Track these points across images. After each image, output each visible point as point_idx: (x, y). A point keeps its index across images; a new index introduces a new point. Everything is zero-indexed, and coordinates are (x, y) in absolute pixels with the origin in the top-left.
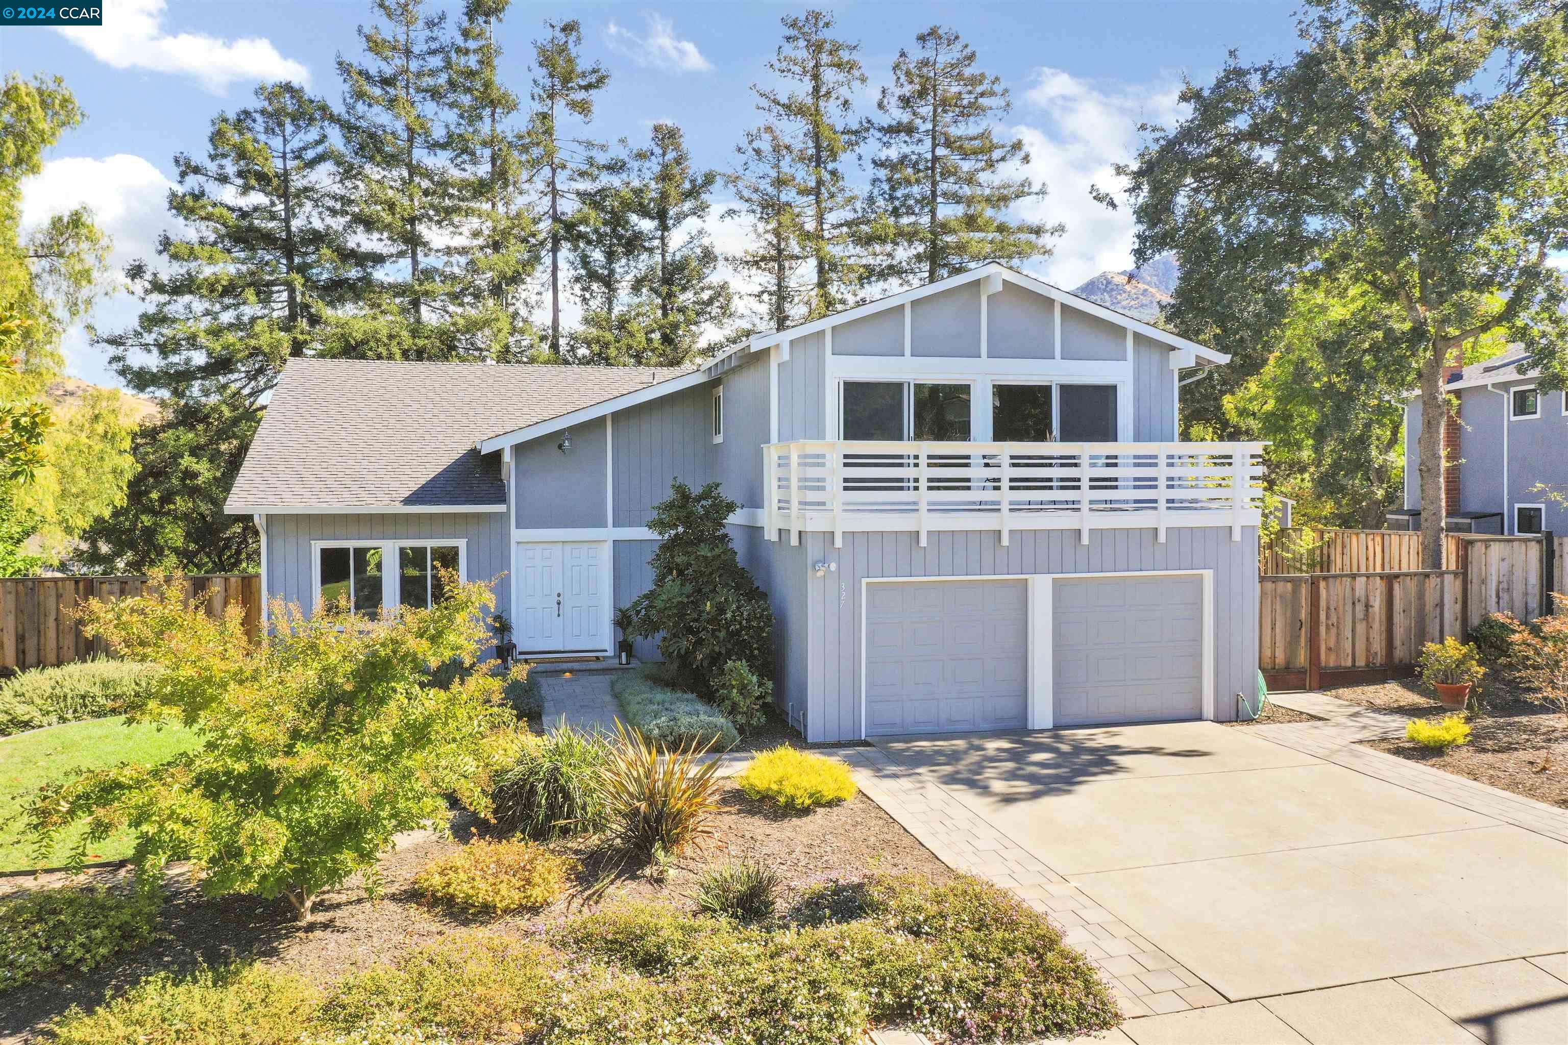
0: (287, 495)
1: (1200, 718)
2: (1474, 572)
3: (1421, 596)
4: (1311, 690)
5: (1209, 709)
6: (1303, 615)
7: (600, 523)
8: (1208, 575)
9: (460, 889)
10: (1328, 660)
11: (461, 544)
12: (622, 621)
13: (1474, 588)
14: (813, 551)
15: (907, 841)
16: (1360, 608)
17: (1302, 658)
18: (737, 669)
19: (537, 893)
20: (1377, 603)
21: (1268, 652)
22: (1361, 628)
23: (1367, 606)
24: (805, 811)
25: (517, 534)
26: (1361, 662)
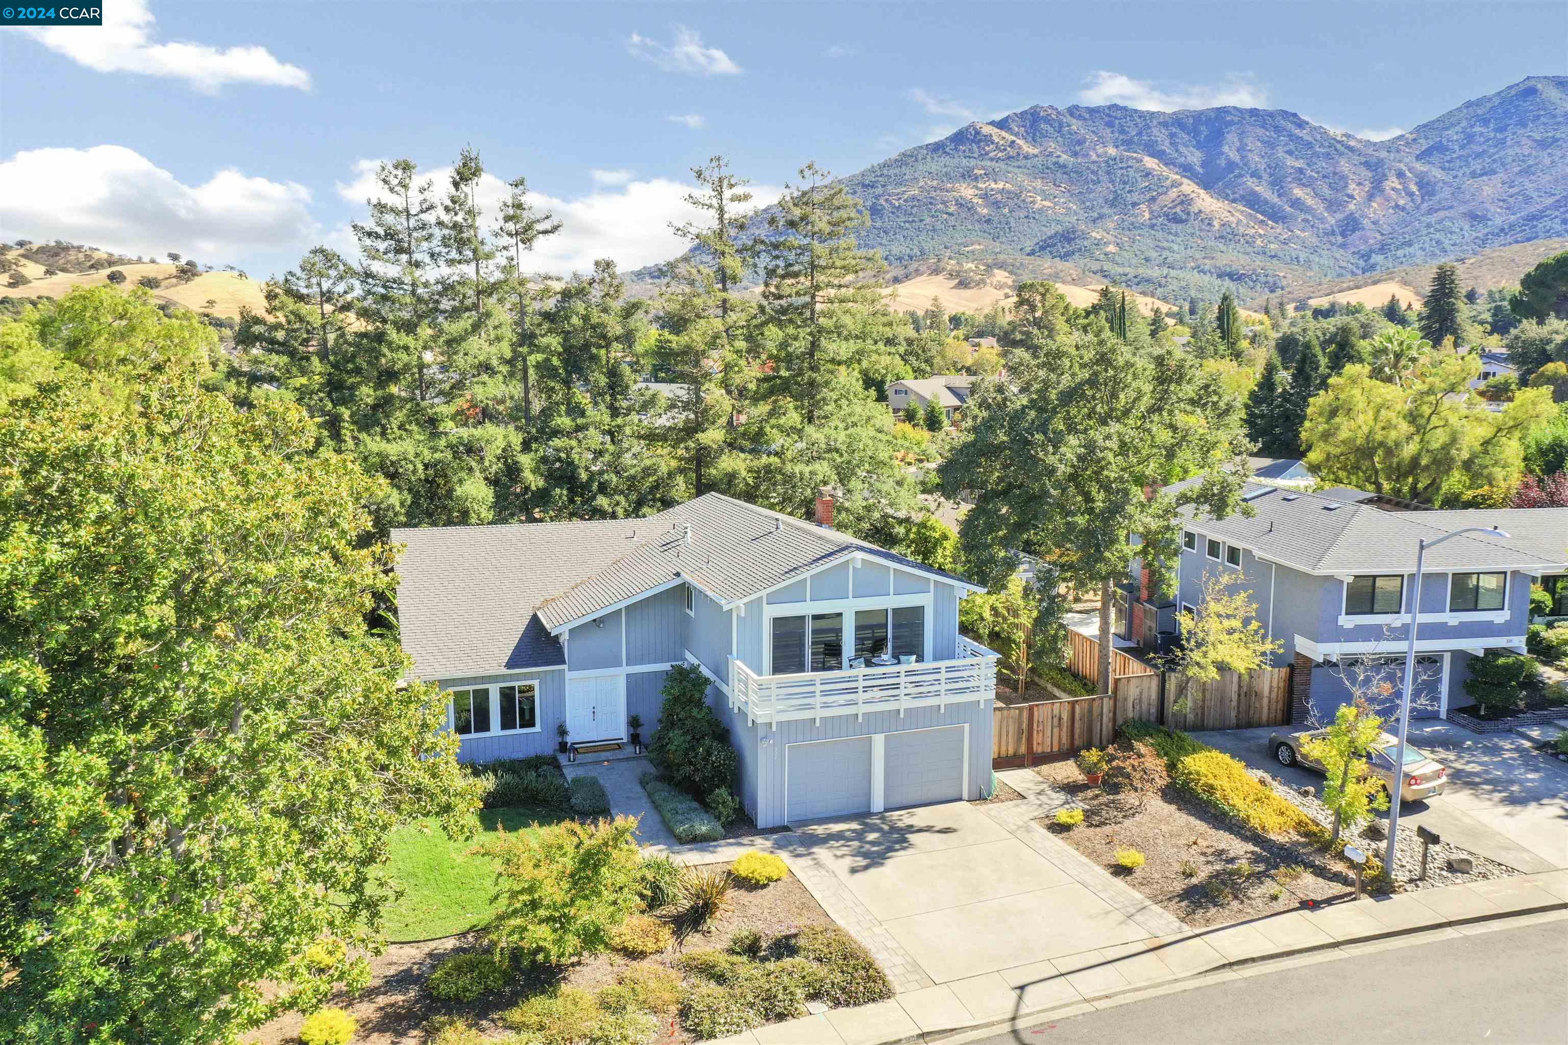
0: (436, 666)
1: (961, 799)
2: (1120, 695)
3: (1090, 710)
4: (1028, 766)
5: (965, 795)
6: (1025, 726)
7: (620, 665)
8: (967, 726)
9: (630, 945)
10: (1037, 749)
11: (536, 683)
12: (634, 722)
13: (1119, 704)
14: (761, 732)
15: (812, 904)
16: (1056, 720)
17: (1023, 749)
18: (722, 792)
19: (661, 944)
20: (1065, 716)
21: (1004, 748)
22: (1056, 730)
23: (1060, 719)
24: (765, 886)
25: (568, 675)
26: (1055, 749)
